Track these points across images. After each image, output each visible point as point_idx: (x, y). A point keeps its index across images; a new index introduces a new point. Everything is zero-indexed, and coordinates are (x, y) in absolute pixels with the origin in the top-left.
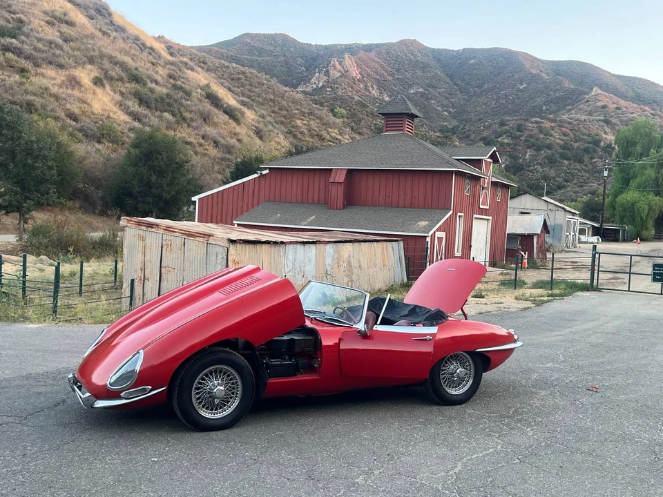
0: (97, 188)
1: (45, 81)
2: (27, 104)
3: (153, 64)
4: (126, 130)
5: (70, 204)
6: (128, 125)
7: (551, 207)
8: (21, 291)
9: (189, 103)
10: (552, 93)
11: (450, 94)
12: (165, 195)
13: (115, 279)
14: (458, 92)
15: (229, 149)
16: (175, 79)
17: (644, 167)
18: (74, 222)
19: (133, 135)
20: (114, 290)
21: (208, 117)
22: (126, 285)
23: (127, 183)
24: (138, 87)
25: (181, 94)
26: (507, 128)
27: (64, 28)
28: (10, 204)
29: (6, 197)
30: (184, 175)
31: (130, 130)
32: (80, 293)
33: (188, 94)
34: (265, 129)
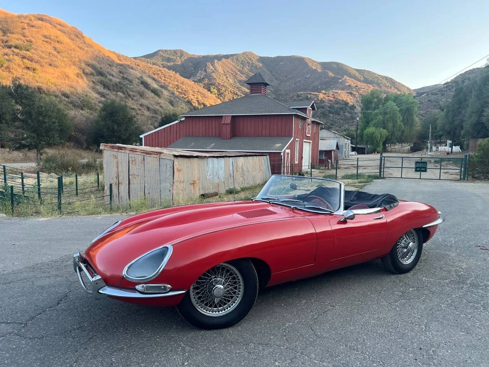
0: (83, 135)
1: (47, 75)
2: (38, 89)
3: (110, 65)
4: (97, 103)
5: (68, 144)
6: (98, 100)
7: (337, 135)
8: (37, 195)
9: (132, 86)
10: (323, 79)
11: (271, 81)
12: (122, 136)
13: (98, 185)
14: (275, 80)
15: (155, 112)
16: (123, 74)
17: (376, 115)
18: (70, 154)
19: (101, 105)
20: (98, 192)
21: (143, 94)
22: (107, 188)
23: (100, 130)
24: (102, 78)
25: (127, 82)
26: (301, 98)
27: (57, 45)
28: (31, 144)
29: (28, 140)
30: (133, 125)
31: (100, 102)
32: (77, 194)
33: (131, 81)
34: (175, 100)
